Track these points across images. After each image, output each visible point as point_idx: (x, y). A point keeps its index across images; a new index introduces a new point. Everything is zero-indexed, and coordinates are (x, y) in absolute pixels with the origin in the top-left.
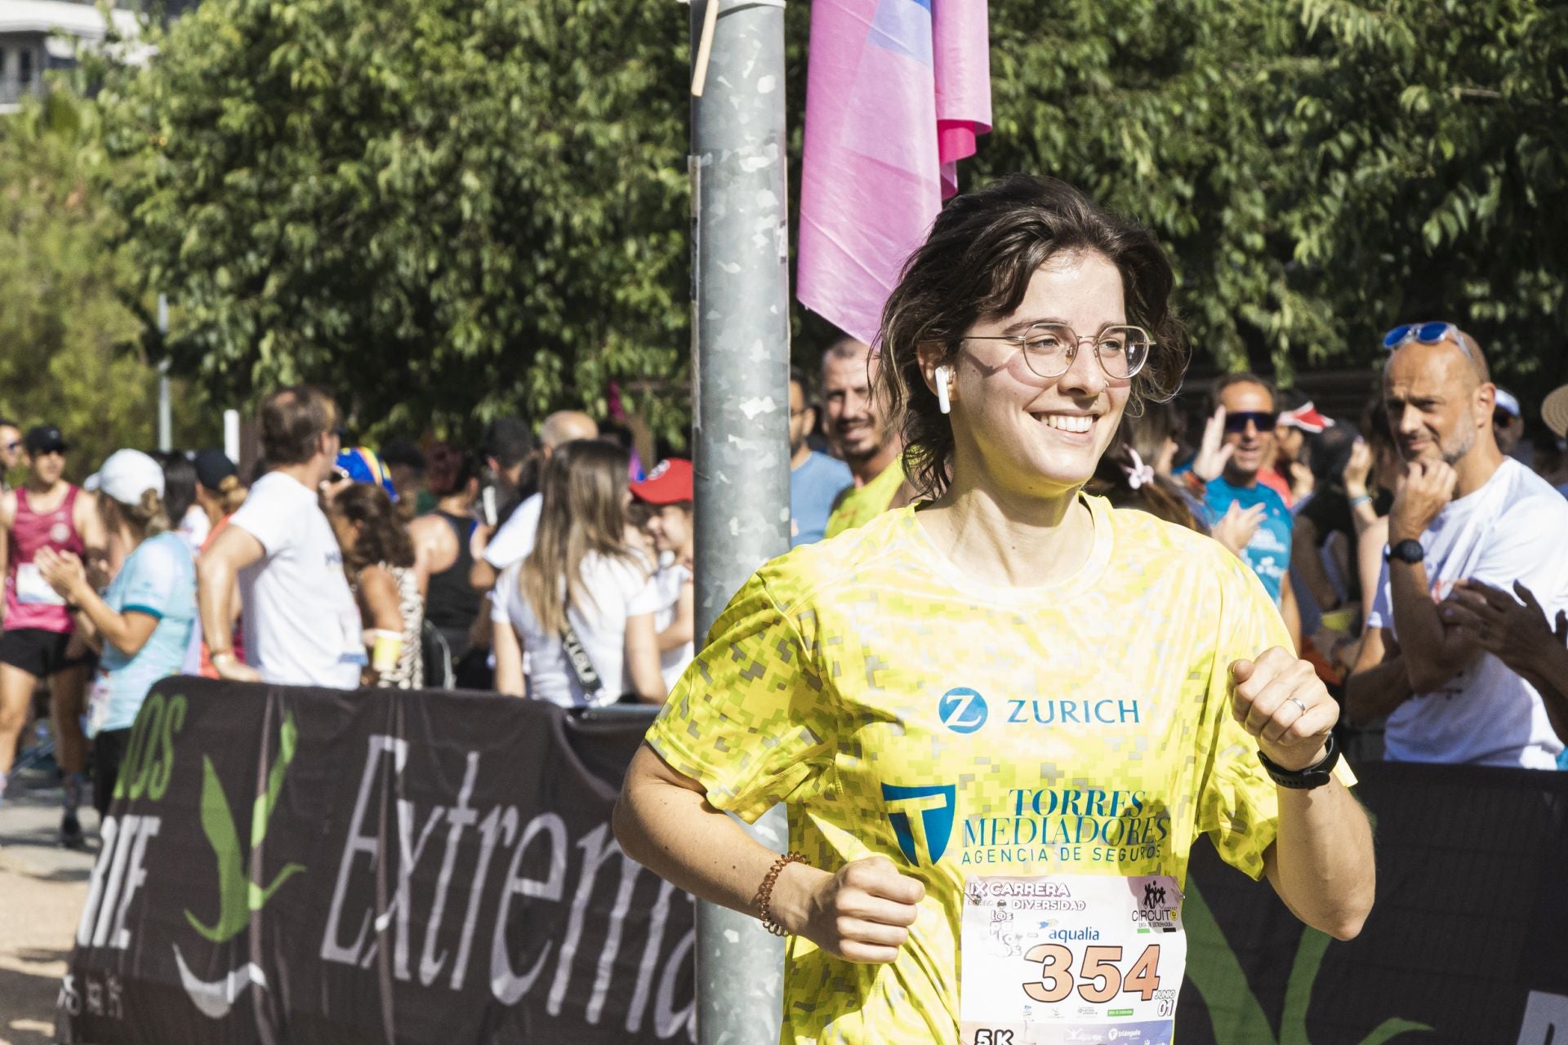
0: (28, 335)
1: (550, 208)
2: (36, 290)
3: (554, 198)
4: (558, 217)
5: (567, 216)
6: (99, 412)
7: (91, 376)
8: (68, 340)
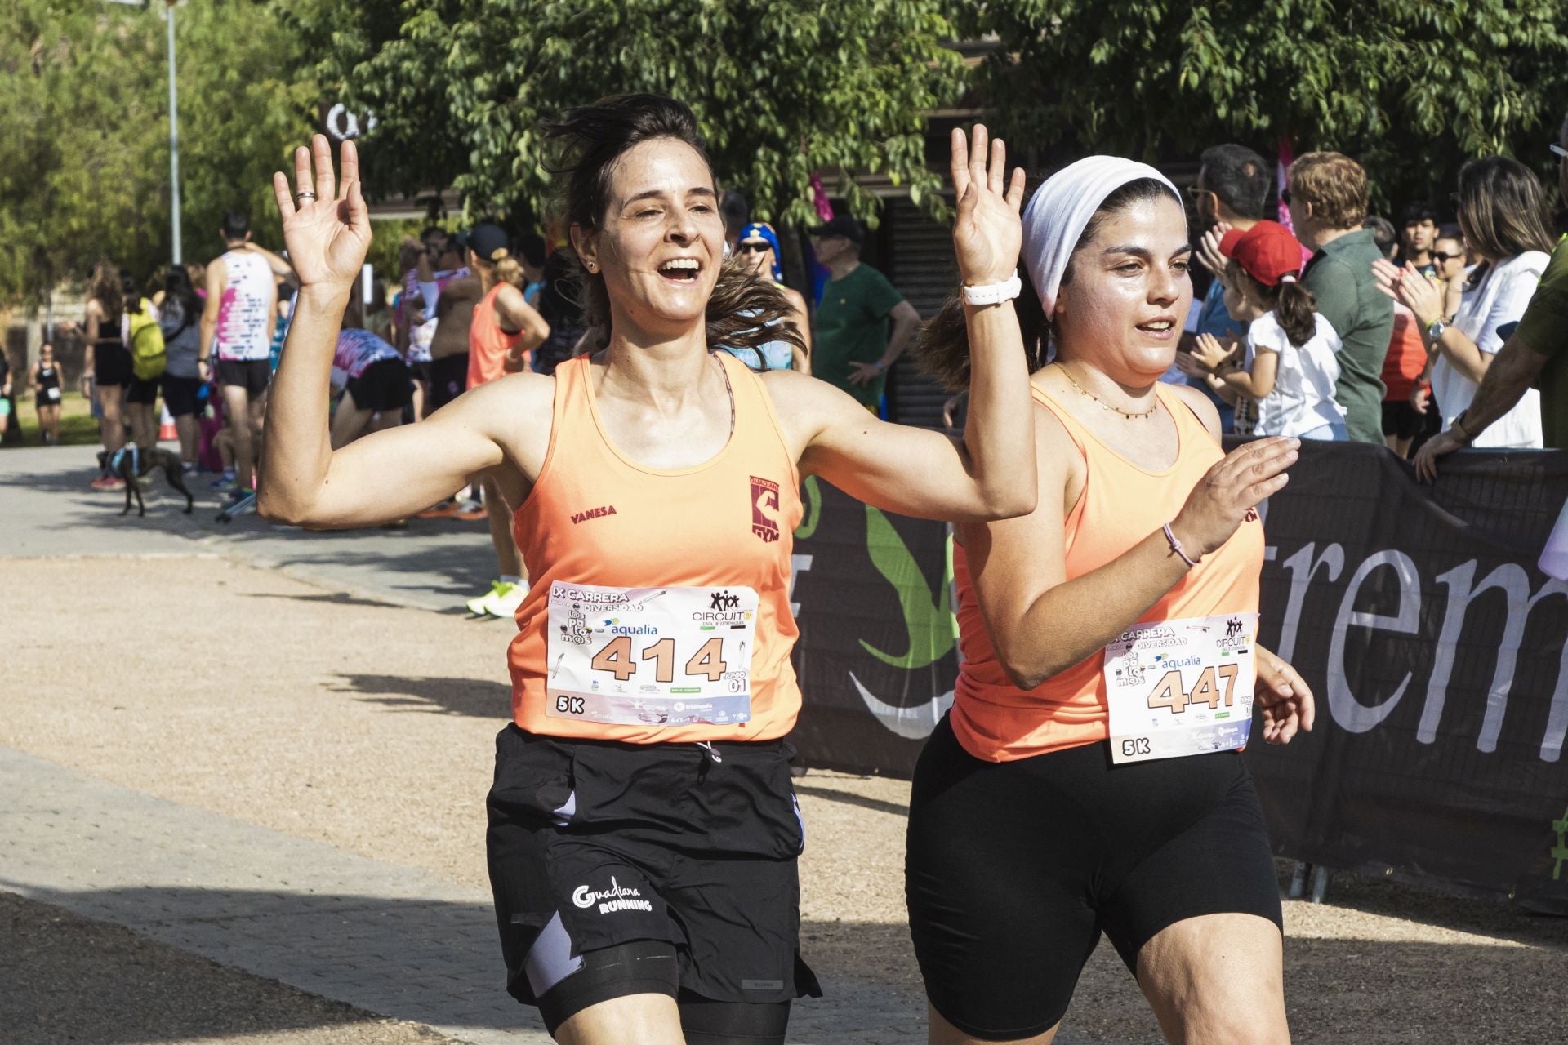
0: (23, 156)
1: (775, 23)
2: (27, 119)
3: (777, 14)
4: (782, 31)
5: (789, 30)
6: (95, 216)
7: (86, 188)
8: (65, 159)
